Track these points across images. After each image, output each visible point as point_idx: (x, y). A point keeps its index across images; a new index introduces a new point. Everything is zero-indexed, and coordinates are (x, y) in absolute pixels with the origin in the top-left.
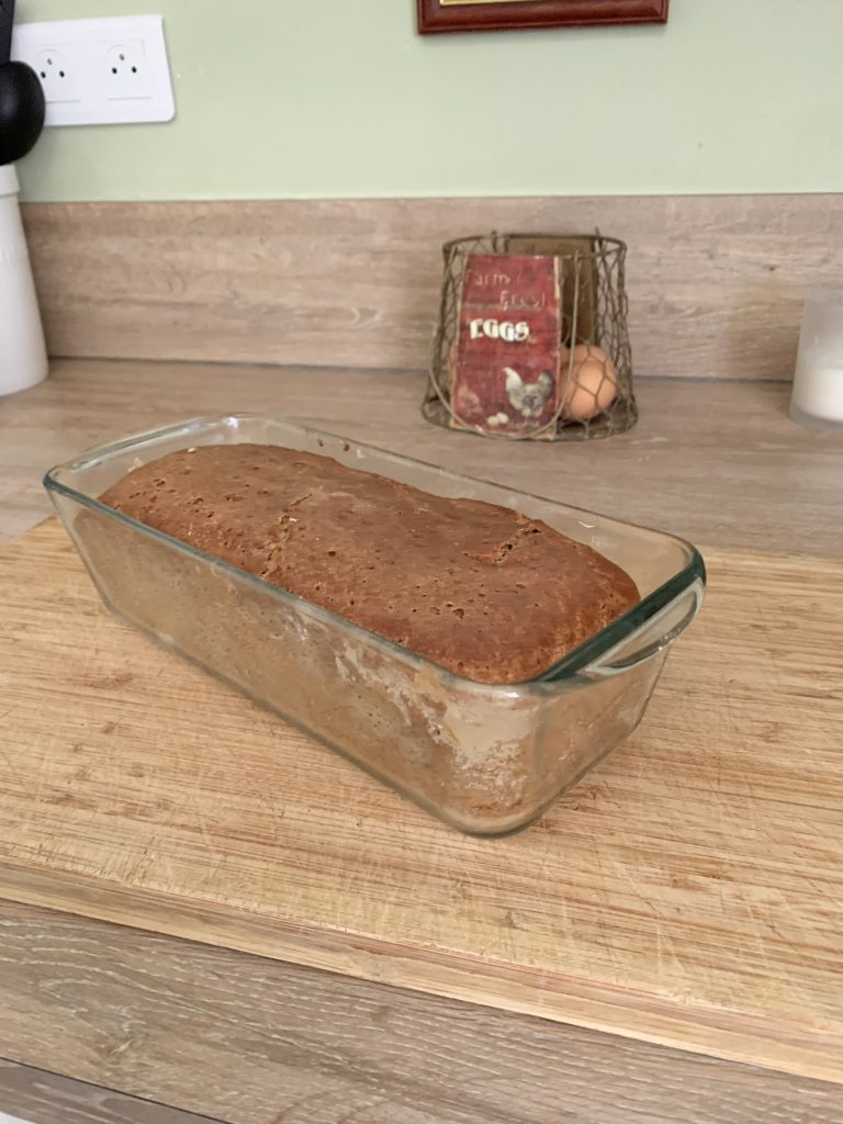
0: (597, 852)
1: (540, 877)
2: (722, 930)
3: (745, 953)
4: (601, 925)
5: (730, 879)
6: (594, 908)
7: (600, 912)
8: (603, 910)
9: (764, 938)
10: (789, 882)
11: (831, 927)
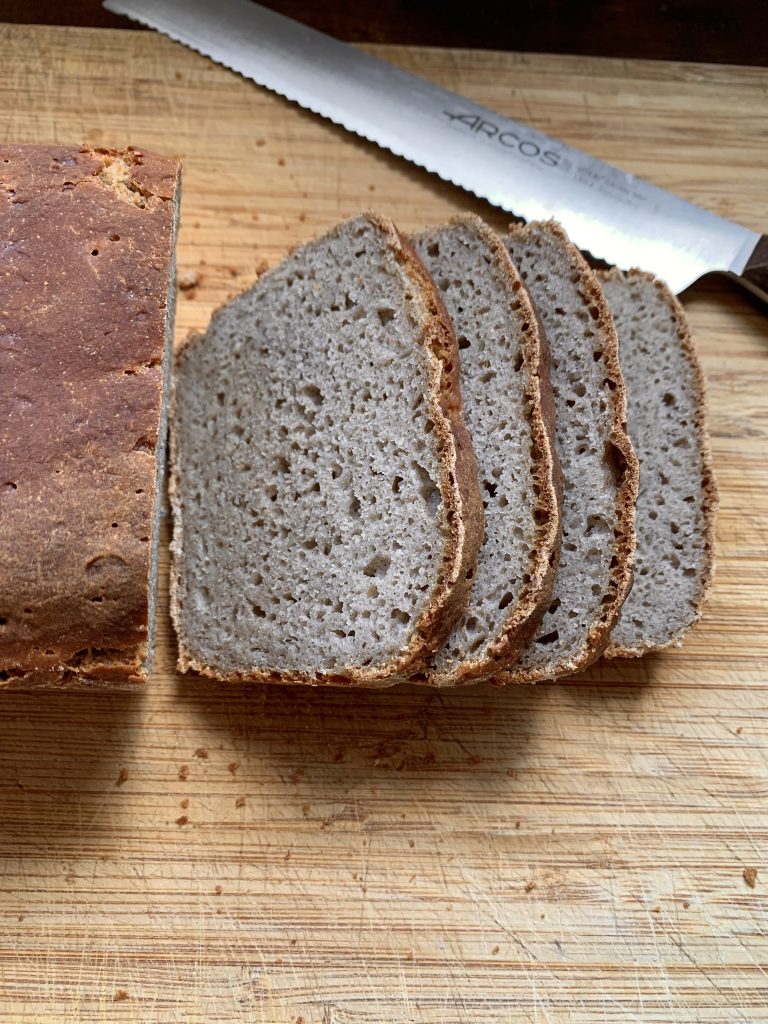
0: (439, 854)
1: (360, 928)
2: (615, 969)
3: (649, 1004)
4: (457, 1002)
5: (623, 865)
6: (444, 971)
7: (453, 976)
8: (457, 971)
9: (670, 969)
10: (697, 851)
11: (753, 926)
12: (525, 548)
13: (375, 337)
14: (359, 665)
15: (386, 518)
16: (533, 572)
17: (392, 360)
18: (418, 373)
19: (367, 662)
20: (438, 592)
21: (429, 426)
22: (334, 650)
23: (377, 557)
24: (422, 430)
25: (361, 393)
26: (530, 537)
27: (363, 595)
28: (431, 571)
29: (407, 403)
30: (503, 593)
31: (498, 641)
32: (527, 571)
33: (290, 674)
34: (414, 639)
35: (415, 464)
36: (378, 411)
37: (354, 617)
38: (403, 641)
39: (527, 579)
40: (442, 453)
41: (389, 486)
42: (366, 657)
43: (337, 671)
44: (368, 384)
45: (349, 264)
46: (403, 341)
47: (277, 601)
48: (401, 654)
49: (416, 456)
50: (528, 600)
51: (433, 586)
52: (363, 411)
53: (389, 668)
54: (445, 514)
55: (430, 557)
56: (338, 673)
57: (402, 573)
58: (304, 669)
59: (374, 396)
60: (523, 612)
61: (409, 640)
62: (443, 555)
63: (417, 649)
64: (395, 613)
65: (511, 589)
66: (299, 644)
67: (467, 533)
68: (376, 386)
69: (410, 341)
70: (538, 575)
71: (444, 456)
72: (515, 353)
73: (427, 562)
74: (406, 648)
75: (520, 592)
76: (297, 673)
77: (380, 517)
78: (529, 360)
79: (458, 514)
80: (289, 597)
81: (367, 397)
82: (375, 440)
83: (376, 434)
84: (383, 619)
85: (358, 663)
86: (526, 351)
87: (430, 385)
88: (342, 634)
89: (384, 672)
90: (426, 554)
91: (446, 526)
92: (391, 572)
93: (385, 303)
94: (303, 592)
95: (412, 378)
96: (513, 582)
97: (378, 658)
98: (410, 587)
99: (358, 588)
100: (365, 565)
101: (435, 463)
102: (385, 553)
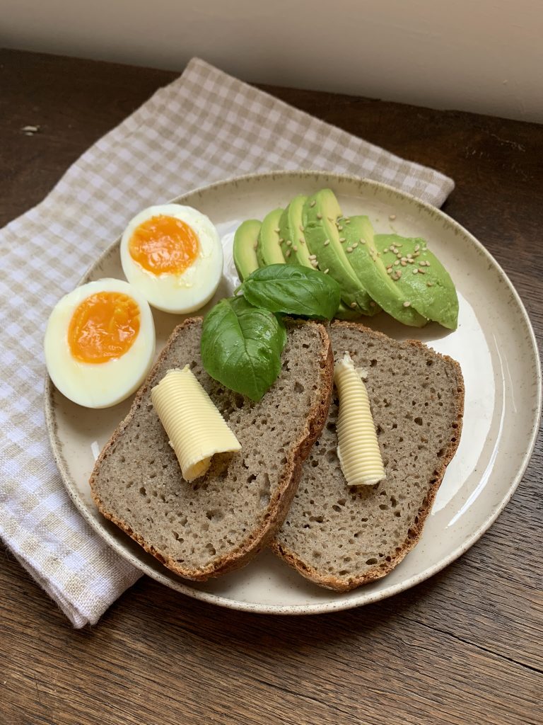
12: (396, 543)
13: (287, 395)
14: (175, 560)
15: (235, 493)
16: (394, 558)
17: (288, 413)
18: (296, 430)
19: (180, 561)
20: (237, 551)
21: (285, 461)
22: (169, 542)
23: (218, 510)
24: (280, 460)
25: (263, 417)
26: (401, 540)
27: (200, 525)
28: (240, 538)
29: (281, 440)
30: (373, 557)
31: (357, 577)
32: (391, 555)
33: (139, 537)
34: (210, 565)
35: (266, 475)
36: (265, 434)
37: (188, 533)
38: (203, 563)
39: (388, 559)
40: (282, 480)
41: (247, 477)
42: (182, 558)
43: (163, 553)
44: (269, 416)
45: (297, 347)
46: (299, 407)
47: (155, 494)
48: (199, 569)
49: (269, 472)
50: (384, 569)
51: (236, 546)
52: (258, 427)
53: (188, 572)
54: (265, 513)
55: (244, 530)
56: (163, 555)
57: (226, 527)
58: (147, 539)
59: (268, 424)
60: (378, 574)
61: (207, 564)
62: (251, 533)
63: (208, 571)
64: (209, 546)
65: (377, 557)
66: (152, 524)
67: (269, 531)
68: (272, 420)
69: (302, 410)
70: (395, 561)
71: (283, 482)
72: (442, 447)
73: (241, 531)
74: (203, 568)
75: (383, 563)
76: (142, 539)
77: (233, 490)
78: (447, 456)
79: (272, 518)
80: (163, 498)
81: (264, 422)
82: (254, 448)
83: (257, 445)
84: (202, 545)
85: (175, 559)
86: (448, 451)
87: (297, 440)
88: (177, 536)
89: (185, 572)
90: (243, 526)
91: (261, 519)
92: (221, 524)
93: (302, 382)
94: (171, 500)
95: (292, 430)
96: (381, 555)
97: (187, 563)
98: (225, 538)
99: (200, 519)
100: (210, 510)
101: (276, 483)
102: (223, 511)
